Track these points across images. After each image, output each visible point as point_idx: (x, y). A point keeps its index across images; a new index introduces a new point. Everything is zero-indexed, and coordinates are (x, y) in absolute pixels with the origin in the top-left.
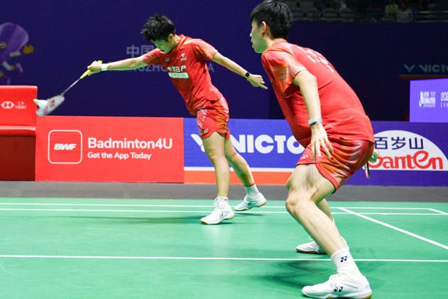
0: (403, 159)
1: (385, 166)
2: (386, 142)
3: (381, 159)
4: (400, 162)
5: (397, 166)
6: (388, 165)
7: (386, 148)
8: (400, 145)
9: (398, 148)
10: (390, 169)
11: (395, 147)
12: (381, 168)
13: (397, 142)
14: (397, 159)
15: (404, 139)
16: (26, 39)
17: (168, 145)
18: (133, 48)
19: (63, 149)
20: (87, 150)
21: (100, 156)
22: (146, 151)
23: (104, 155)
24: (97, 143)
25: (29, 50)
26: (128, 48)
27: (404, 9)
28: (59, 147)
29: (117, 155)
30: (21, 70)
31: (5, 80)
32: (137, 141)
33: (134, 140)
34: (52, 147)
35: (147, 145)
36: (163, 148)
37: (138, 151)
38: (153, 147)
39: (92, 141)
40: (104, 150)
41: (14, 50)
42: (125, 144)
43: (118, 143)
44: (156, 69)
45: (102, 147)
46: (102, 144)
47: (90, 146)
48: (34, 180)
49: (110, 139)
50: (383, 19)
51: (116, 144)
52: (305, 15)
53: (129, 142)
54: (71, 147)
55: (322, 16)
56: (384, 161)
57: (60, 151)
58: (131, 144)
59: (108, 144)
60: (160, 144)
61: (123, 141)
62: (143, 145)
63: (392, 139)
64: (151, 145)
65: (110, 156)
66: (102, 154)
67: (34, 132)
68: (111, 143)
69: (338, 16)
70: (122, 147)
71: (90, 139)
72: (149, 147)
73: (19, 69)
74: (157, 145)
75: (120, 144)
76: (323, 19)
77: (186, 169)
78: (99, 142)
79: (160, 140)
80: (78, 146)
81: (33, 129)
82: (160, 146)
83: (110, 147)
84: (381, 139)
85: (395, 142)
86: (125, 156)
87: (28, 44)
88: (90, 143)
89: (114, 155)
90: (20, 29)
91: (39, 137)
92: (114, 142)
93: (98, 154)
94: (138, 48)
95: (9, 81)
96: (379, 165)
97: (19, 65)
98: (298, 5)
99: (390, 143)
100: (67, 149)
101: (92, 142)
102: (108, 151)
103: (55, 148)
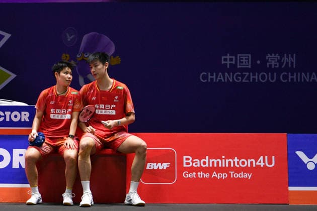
17: (270, 163)
18: (228, 57)
19: (156, 168)
20: (182, 169)
21: (197, 175)
22: (246, 170)
23: (200, 174)
24: (192, 162)
26: (223, 57)
28: (152, 166)
29: (214, 174)
32: (236, 160)
33: (233, 159)
35: (248, 163)
36: (265, 165)
37: (238, 170)
38: (254, 166)
39: (187, 159)
40: (200, 169)
42: (224, 163)
43: (215, 161)
44: (254, 79)
45: (199, 165)
46: (198, 163)
47: (185, 165)
49: (207, 157)
51: (213, 162)
53: (227, 161)
54: (165, 166)
57: (153, 171)
58: (230, 163)
59: (204, 163)
60: (261, 162)
61: (221, 159)
62: (243, 163)
64: (252, 163)
65: (207, 175)
66: (199, 174)
68: (208, 162)
70: (220, 166)
71: (185, 157)
72: (249, 166)
74: (258, 164)
75: (218, 162)
77: (291, 189)
78: (194, 160)
79: (261, 158)
80: (172, 166)
82: (262, 164)
83: (207, 165)
86: (224, 176)
88: (185, 161)
89: (211, 175)
92: (211, 161)
93: (194, 174)
94: (234, 57)
100: (161, 168)
101: (187, 161)
102: (205, 170)
103: (148, 168)
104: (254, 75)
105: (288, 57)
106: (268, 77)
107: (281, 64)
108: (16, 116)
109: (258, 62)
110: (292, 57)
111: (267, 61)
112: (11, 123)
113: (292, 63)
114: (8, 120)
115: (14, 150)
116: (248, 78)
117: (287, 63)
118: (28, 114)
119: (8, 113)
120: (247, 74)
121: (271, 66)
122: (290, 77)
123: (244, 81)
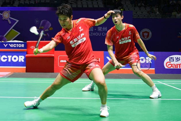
0: (179, 65)
1: (173, 67)
2: (173, 59)
3: (172, 65)
4: (178, 66)
5: (177, 67)
6: (174, 67)
7: (173, 61)
8: (178, 60)
9: (178, 61)
10: (175, 68)
11: (176, 60)
12: (172, 68)
13: (177, 59)
14: (177, 65)
15: (180, 58)
16: (50, 25)
19: (63, 62)
25: (51, 29)
27: (178, 13)
28: (62, 61)
30: (49, 36)
31: (44, 39)
34: (60, 61)
41: (46, 29)
44: (94, 35)
48: (54, 72)
50: (171, 17)
52: (144, 16)
55: (150, 16)
56: (173, 65)
63: (176, 58)
67: (54, 56)
69: (156, 16)
73: (48, 35)
76: (150, 17)
81: (53, 55)
84: (171, 58)
85: (176, 59)
87: (51, 27)
90: (48, 22)
91: (55, 58)
95: (45, 39)
96: (171, 67)
97: (48, 34)
98: (142, 13)
99: (175, 59)
100: (65, 62)
103: (61, 62)
104: (94, 33)
105: (104, 28)
106: (98, 34)
107: (102, 30)
108: (20, 46)
109: (95, 29)
110: (106, 28)
111: (98, 29)
112: (19, 48)
113: (106, 30)
114: (17, 46)
115: (19, 56)
116: (92, 34)
117: (104, 30)
118: (24, 45)
119: (17, 45)
120: (92, 33)
121: (99, 30)
122: (105, 34)
123: (91, 35)
